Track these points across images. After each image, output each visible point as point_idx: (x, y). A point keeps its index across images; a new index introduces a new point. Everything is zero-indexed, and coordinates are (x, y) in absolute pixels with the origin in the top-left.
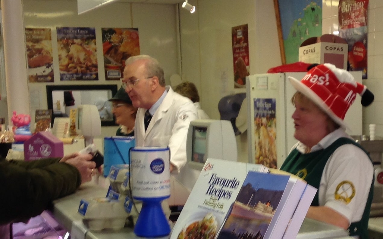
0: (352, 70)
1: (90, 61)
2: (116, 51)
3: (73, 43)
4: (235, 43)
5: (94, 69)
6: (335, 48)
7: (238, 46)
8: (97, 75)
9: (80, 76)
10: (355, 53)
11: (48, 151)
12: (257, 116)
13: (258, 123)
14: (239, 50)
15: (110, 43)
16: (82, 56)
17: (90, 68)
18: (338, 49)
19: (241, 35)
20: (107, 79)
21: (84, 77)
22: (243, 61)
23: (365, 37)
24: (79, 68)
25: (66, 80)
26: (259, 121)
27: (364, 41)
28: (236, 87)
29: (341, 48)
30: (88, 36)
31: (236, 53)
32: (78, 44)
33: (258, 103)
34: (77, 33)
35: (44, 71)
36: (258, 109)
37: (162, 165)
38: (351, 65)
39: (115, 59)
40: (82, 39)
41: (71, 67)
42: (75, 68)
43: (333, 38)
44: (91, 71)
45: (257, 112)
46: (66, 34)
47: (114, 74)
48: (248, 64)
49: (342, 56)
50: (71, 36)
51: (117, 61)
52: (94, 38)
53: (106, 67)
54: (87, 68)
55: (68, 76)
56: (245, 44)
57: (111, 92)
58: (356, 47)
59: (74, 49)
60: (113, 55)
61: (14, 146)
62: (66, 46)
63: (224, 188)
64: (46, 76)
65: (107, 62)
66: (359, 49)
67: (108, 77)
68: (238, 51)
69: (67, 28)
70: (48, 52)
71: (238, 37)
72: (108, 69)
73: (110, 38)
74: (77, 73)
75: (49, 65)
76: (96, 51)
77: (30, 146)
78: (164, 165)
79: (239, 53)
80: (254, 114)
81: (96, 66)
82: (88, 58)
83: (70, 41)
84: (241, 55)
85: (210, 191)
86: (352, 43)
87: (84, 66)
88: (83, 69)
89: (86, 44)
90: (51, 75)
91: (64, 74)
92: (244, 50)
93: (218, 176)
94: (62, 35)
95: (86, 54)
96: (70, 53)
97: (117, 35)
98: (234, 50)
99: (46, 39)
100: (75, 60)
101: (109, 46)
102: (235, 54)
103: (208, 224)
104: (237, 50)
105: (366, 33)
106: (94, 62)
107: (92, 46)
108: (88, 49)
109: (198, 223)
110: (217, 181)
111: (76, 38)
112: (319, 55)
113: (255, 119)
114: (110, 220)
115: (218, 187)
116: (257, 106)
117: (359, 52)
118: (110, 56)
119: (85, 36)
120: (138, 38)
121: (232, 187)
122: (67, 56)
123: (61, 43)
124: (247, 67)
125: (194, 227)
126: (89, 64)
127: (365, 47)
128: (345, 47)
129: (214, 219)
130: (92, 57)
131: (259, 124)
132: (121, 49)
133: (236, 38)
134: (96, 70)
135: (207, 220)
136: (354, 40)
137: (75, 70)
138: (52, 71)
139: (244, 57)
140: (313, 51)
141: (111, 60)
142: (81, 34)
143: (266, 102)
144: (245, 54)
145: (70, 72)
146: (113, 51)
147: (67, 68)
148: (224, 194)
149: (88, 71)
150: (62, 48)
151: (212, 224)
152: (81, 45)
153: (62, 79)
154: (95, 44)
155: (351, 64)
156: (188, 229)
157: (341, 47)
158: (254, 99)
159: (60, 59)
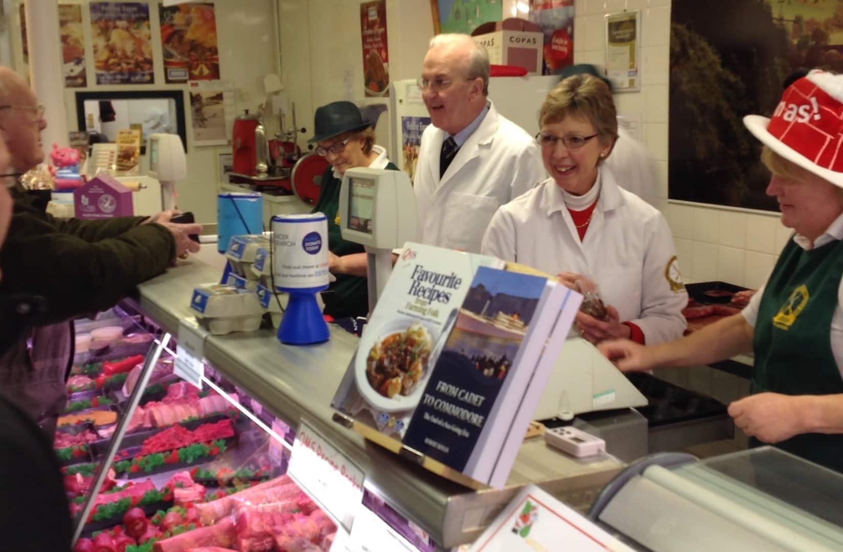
0: (549, 74)
1: (142, 54)
2: (181, 38)
3: (115, 27)
4: (366, 27)
5: (147, 66)
6: (523, 40)
7: (370, 32)
8: (152, 75)
9: (126, 77)
10: (554, 47)
11: (111, 205)
12: (407, 143)
13: (408, 153)
14: (373, 38)
15: (172, 26)
16: (129, 47)
17: (141, 65)
18: (529, 41)
19: (374, 16)
20: (168, 81)
21: (132, 79)
22: (378, 55)
23: (570, 22)
24: (124, 66)
25: (105, 83)
26: (410, 151)
27: (569, 30)
28: (368, 95)
29: (534, 39)
30: (137, 15)
31: (368, 43)
32: (123, 28)
33: (408, 123)
34: (122, 12)
35: (72, 71)
36: (409, 132)
37: (318, 242)
38: (548, 66)
39: (179, 51)
40: (129, 20)
41: (113, 64)
42: (119, 64)
43: (521, 24)
44: (142, 69)
45: (407, 137)
46: (104, 12)
47: (179, 73)
48: (386, 60)
49: (534, 52)
50: (113, 15)
51: (182, 54)
52: (147, 18)
53: (166, 63)
54: (138, 65)
55: (109, 77)
56: (382, 30)
57: (173, 102)
58: (557, 38)
59: (117, 37)
60: (176, 44)
61: (54, 195)
62: (105, 31)
63: (437, 287)
64: (75, 78)
65: (167, 55)
66: (560, 41)
67: (170, 78)
68: (370, 40)
69: (106, 4)
70: (77, 41)
71: (370, 19)
72: (168, 67)
73: (172, 18)
74: (121, 73)
75: (79, 61)
76: (150, 38)
77: (83, 197)
78: (321, 242)
79: (371, 44)
80: (403, 141)
81: (150, 62)
82: (138, 50)
83: (111, 24)
84: (375, 46)
85: (415, 290)
86: (550, 31)
87: (132, 61)
88: (131, 66)
89: (134, 28)
90: (83, 76)
91: (102, 75)
92: (379, 39)
93: (426, 269)
94: (99, 15)
95: (134, 44)
96: (111, 42)
97: (181, 15)
98: (364, 38)
99: (73, 21)
100: (119, 53)
101: (170, 31)
102: (365, 45)
103: (416, 337)
104: (369, 38)
105: (571, 16)
106: (148, 56)
107: (143, 31)
108: (137, 36)
109: (399, 335)
110: (425, 276)
111: (120, 19)
112: (501, 50)
113: (404, 149)
114: (240, 320)
115: (426, 284)
116: (408, 129)
117: (561, 45)
118: (173, 47)
119: (134, 16)
120: (213, 18)
121: (450, 286)
122: (107, 46)
123: (97, 26)
124: (385, 65)
125: (394, 341)
126: (140, 59)
127: (571, 37)
128: (539, 37)
129: (425, 330)
130: (144, 48)
131: (410, 155)
132: (189, 36)
133: (368, 20)
134: (151, 68)
135: (414, 332)
136: (553, 26)
137: (119, 68)
138: (84, 70)
139: (379, 50)
140: (491, 43)
141: (174, 52)
142: (127, 13)
143: (421, 123)
144: (381, 45)
145: (112, 72)
146: (176, 38)
147: (106, 66)
148: (439, 296)
149: (139, 70)
150: (99, 35)
151: (422, 338)
152: (127, 29)
153: (99, 83)
154: (149, 27)
155: (548, 63)
156: (383, 343)
157: (534, 37)
158: (402, 117)
159: (95, 52)
